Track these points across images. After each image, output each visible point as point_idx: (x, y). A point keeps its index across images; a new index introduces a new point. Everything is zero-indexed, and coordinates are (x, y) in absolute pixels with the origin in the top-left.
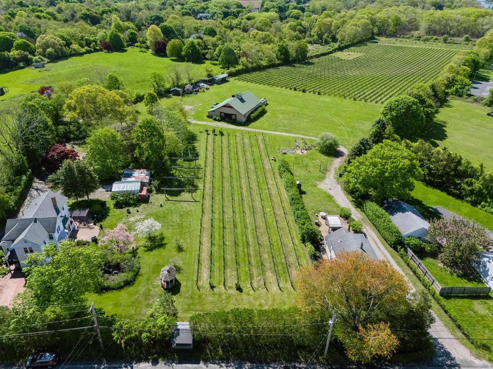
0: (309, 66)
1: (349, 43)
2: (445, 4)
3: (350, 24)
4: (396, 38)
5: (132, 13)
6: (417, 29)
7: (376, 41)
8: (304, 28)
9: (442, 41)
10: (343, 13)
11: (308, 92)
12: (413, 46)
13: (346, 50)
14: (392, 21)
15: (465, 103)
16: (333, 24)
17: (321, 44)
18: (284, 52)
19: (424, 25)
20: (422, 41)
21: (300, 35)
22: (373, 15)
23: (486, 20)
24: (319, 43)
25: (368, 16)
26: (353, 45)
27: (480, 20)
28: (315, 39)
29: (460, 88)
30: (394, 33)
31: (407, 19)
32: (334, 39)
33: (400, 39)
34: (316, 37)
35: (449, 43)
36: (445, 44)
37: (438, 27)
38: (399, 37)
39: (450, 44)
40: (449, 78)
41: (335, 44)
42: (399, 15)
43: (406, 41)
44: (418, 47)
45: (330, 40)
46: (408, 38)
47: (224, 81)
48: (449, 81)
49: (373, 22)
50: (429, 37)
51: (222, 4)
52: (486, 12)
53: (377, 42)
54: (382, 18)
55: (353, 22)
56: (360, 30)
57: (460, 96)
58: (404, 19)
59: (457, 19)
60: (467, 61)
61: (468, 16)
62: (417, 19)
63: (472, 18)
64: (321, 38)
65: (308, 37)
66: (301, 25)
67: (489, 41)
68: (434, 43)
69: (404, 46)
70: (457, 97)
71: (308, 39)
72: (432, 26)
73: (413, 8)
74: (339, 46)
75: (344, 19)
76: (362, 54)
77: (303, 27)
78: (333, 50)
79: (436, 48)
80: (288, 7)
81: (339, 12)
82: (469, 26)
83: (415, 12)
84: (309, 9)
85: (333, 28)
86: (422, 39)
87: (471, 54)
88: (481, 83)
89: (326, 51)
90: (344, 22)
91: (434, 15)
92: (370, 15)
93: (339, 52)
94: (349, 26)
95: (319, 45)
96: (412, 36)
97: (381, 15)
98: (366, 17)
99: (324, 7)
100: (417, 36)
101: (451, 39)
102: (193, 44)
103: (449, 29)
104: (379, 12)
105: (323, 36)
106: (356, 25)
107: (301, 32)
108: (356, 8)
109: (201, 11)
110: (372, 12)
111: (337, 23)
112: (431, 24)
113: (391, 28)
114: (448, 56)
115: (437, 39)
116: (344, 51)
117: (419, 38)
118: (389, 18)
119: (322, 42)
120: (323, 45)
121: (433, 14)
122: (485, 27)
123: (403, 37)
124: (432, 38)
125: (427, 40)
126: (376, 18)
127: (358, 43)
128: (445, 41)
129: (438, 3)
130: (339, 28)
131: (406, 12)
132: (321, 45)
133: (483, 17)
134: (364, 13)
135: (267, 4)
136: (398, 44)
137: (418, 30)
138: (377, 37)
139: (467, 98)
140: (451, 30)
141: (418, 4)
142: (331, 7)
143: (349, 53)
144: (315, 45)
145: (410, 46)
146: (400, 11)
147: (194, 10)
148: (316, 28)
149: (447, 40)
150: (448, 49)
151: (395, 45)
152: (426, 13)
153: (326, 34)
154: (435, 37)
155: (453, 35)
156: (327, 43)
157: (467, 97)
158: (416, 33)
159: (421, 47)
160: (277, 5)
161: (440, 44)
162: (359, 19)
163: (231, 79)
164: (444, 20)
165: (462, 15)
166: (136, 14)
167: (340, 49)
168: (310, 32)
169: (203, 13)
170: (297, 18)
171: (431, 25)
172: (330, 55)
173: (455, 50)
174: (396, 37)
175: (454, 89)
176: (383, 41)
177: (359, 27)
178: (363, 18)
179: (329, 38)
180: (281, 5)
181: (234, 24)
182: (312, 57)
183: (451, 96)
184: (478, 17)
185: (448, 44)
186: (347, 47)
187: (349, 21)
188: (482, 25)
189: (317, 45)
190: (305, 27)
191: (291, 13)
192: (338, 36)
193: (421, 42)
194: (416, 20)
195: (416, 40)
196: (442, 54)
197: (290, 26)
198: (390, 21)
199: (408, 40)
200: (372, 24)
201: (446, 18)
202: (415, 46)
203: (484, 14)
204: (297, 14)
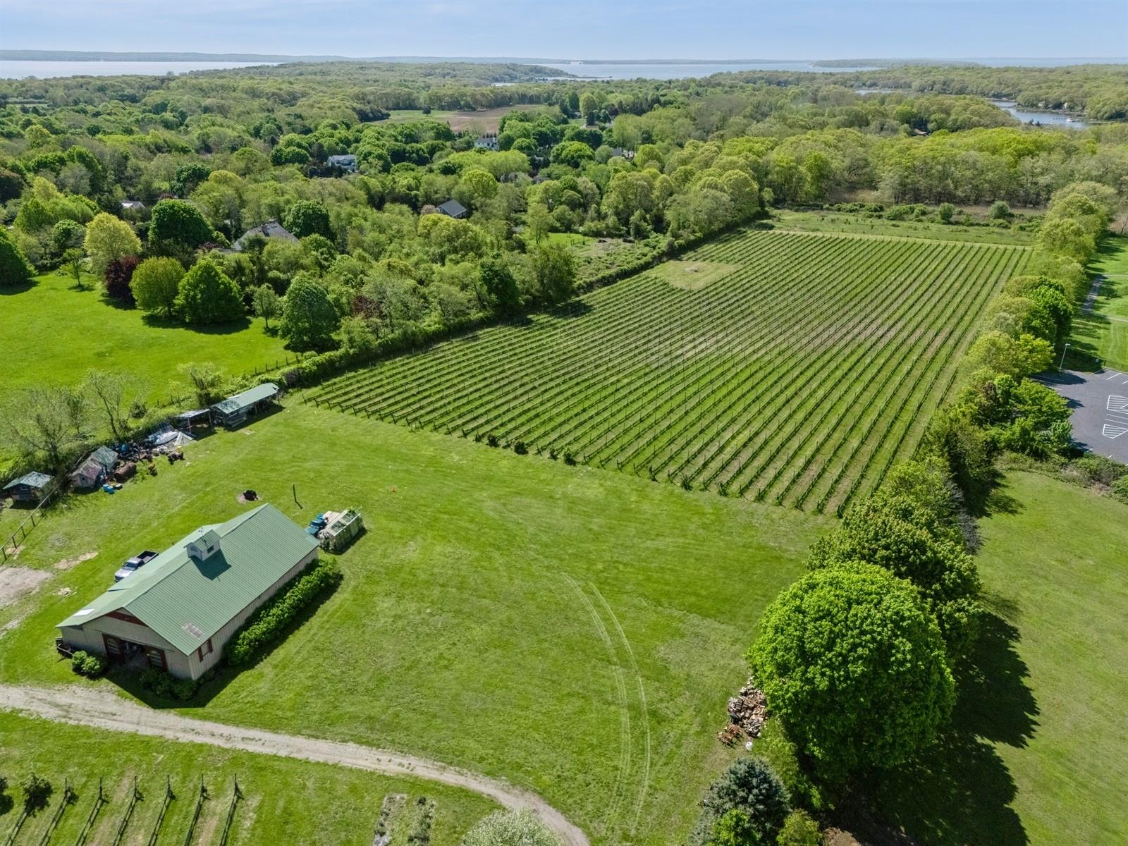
0: (573, 321)
1: (699, 234)
2: (932, 117)
3: (701, 183)
4: (823, 213)
5: (129, 163)
6: (872, 185)
7: (769, 222)
8: (585, 196)
9: (939, 218)
10: (688, 150)
11: (532, 451)
12: (865, 237)
13: (691, 254)
14: (810, 169)
15: (1060, 485)
16: (657, 183)
17: (625, 237)
18: (498, 282)
19: (888, 178)
20: (888, 218)
21: (570, 215)
22: (759, 154)
23: (1041, 162)
24: (620, 236)
25: (747, 157)
26: (710, 237)
27: (1027, 162)
28: (611, 225)
29: (1037, 427)
30: (817, 197)
31: (847, 162)
32: (660, 225)
33: (832, 216)
34: (612, 220)
35: (957, 223)
36: (947, 229)
37: (923, 183)
38: (828, 209)
39: (961, 228)
40: (992, 387)
41: (661, 237)
42: (824, 155)
43: (847, 222)
44: (880, 238)
45: (650, 227)
46: (851, 211)
47: (263, 409)
48: (996, 400)
49: (760, 173)
50: (903, 207)
51: (399, 130)
52: (1035, 142)
53: (772, 227)
54: (784, 164)
55: (706, 177)
56: (726, 198)
57: (1039, 455)
58: (838, 163)
59: (971, 160)
60: (1034, 313)
61: (994, 151)
62: (870, 159)
63: (1006, 158)
64: (626, 223)
65: (593, 220)
66: (574, 188)
67: (1073, 231)
68: (919, 225)
69: (843, 236)
70: (1030, 461)
71: (592, 225)
72: (909, 181)
73: (859, 134)
74: (671, 245)
75: (688, 167)
76: (731, 268)
77: (579, 192)
78: (654, 258)
79: (928, 242)
80: (562, 135)
81: (681, 146)
82: (1001, 178)
83: (863, 142)
84: (610, 136)
85: (656, 193)
86: (885, 213)
87: (1043, 289)
88: (1082, 381)
89: (636, 263)
90: (687, 177)
91: (913, 151)
92: (752, 157)
93: (672, 262)
94: (698, 188)
95: (620, 241)
96: (862, 206)
97: (779, 157)
98: (742, 161)
99: (647, 132)
100: (874, 206)
101: (960, 213)
102: (209, 274)
103: (952, 186)
104: (776, 144)
105: (629, 215)
106: (715, 187)
107: (573, 205)
108: (722, 132)
109: (338, 148)
110: (757, 147)
111: (667, 181)
112: (906, 174)
113: (807, 187)
114: (962, 267)
115: (924, 213)
116: (685, 257)
117: (878, 211)
118: (799, 161)
119: (628, 233)
120: (630, 242)
121: (908, 149)
122: (1042, 180)
123: (839, 210)
124: (912, 210)
125: (898, 217)
126: (768, 162)
127: (721, 231)
128: (947, 218)
129: (914, 116)
130: (671, 195)
131: (841, 144)
132: (625, 241)
133: (1031, 153)
134: (737, 151)
135: (511, 127)
136: (829, 233)
137: (876, 189)
138: (774, 212)
139: (1063, 465)
140: (956, 188)
141: (870, 117)
142: (663, 131)
143: (699, 264)
144: (609, 240)
145: (857, 237)
146: (826, 143)
147: (321, 146)
148: (613, 196)
149: (951, 216)
150: (959, 245)
151: (820, 234)
152: (892, 146)
153: (637, 213)
154: (919, 207)
155: (964, 202)
156: (641, 234)
157: (1063, 459)
158: (869, 197)
159: (887, 239)
160: (534, 127)
161: (934, 227)
162: (724, 168)
163: (292, 401)
164: (938, 163)
165: (981, 150)
166: (142, 164)
167: (674, 253)
168: (598, 204)
169: (344, 152)
170: (574, 162)
171: (907, 177)
172: (645, 273)
173: (978, 245)
174: (822, 209)
175: (1017, 429)
176: (789, 221)
177: (722, 190)
178: (733, 165)
179: (645, 220)
180: (544, 129)
181: (403, 186)
182: (590, 287)
183: (1008, 455)
184: (1020, 155)
185: (954, 227)
186: (692, 246)
187: (698, 174)
188: (1033, 175)
189: (615, 241)
190: (585, 192)
191: (563, 149)
192: (669, 215)
193: (886, 222)
194: (867, 164)
195: (871, 216)
196: (945, 263)
197: (546, 191)
198: (802, 169)
199: (851, 218)
200: (758, 180)
201: (942, 159)
202: (872, 238)
203: (1031, 147)
204: (576, 152)
